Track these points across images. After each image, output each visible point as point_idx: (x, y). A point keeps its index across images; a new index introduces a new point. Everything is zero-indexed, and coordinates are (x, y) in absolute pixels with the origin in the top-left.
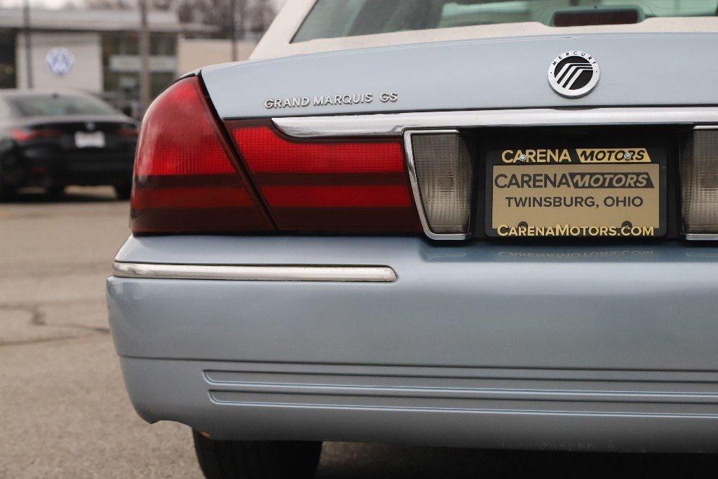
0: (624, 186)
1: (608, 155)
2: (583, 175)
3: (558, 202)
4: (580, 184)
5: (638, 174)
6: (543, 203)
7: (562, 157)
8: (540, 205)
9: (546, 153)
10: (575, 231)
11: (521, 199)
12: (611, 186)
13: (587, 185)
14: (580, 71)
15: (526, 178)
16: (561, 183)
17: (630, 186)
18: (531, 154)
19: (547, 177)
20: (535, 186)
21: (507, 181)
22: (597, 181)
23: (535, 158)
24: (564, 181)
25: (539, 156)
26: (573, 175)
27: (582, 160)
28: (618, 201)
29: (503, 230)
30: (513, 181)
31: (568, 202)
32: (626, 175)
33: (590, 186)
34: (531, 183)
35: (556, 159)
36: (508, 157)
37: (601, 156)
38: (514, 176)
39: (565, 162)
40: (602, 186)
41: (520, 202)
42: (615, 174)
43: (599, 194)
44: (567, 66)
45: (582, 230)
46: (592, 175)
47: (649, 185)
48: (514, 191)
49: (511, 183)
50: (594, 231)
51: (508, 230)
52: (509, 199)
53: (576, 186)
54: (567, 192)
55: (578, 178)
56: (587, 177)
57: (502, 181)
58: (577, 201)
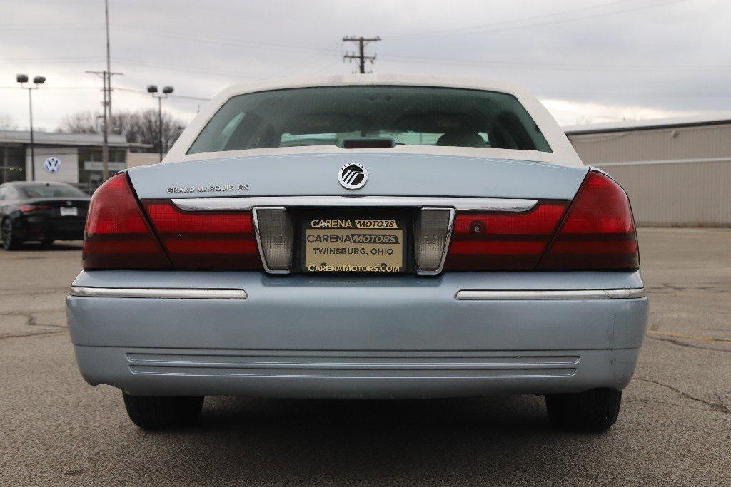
0: (382, 243)
1: (373, 223)
2: (359, 236)
3: (344, 251)
4: (357, 241)
5: (390, 236)
6: (336, 252)
7: (347, 225)
8: (334, 252)
9: (337, 222)
10: (354, 268)
11: (322, 250)
12: (375, 242)
13: (361, 241)
14: (356, 175)
15: (326, 237)
16: (346, 240)
17: (386, 243)
18: (328, 222)
19: (337, 236)
20: (331, 241)
21: (314, 239)
22: (367, 239)
23: (331, 225)
24: (348, 239)
25: (333, 224)
26: (353, 236)
27: (358, 226)
28: (379, 251)
29: (312, 268)
30: (318, 239)
31: (350, 252)
32: (384, 236)
33: (363, 242)
34: (329, 240)
35: (343, 226)
36: (315, 224)
37: (369, 224)
38: (319, 236)
39: (348, 228)
40: (370, 242)
41: (323, 251)
42: (378, 235)
43: (368, 247)
44: (349, 171)
45: (358, 268)
46: (364, 235)
47: (397, 242)
48: (319, 245)
49: (316, 240)
50: (365, 268)
51: (315, 267)
52: (315, 249)
53: (355, 241)
54: (349, 245)
55: (356, 237)
56: (361, 237)
57: (311, 239)
58: (356, 250)
